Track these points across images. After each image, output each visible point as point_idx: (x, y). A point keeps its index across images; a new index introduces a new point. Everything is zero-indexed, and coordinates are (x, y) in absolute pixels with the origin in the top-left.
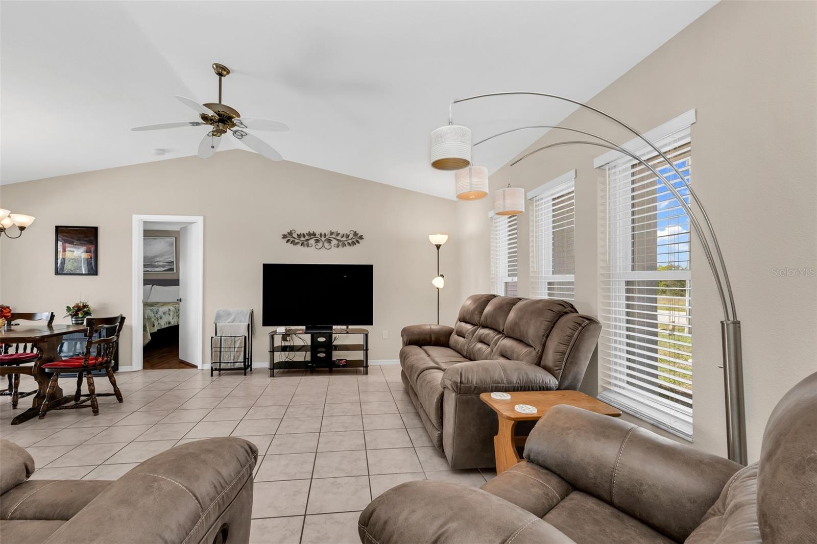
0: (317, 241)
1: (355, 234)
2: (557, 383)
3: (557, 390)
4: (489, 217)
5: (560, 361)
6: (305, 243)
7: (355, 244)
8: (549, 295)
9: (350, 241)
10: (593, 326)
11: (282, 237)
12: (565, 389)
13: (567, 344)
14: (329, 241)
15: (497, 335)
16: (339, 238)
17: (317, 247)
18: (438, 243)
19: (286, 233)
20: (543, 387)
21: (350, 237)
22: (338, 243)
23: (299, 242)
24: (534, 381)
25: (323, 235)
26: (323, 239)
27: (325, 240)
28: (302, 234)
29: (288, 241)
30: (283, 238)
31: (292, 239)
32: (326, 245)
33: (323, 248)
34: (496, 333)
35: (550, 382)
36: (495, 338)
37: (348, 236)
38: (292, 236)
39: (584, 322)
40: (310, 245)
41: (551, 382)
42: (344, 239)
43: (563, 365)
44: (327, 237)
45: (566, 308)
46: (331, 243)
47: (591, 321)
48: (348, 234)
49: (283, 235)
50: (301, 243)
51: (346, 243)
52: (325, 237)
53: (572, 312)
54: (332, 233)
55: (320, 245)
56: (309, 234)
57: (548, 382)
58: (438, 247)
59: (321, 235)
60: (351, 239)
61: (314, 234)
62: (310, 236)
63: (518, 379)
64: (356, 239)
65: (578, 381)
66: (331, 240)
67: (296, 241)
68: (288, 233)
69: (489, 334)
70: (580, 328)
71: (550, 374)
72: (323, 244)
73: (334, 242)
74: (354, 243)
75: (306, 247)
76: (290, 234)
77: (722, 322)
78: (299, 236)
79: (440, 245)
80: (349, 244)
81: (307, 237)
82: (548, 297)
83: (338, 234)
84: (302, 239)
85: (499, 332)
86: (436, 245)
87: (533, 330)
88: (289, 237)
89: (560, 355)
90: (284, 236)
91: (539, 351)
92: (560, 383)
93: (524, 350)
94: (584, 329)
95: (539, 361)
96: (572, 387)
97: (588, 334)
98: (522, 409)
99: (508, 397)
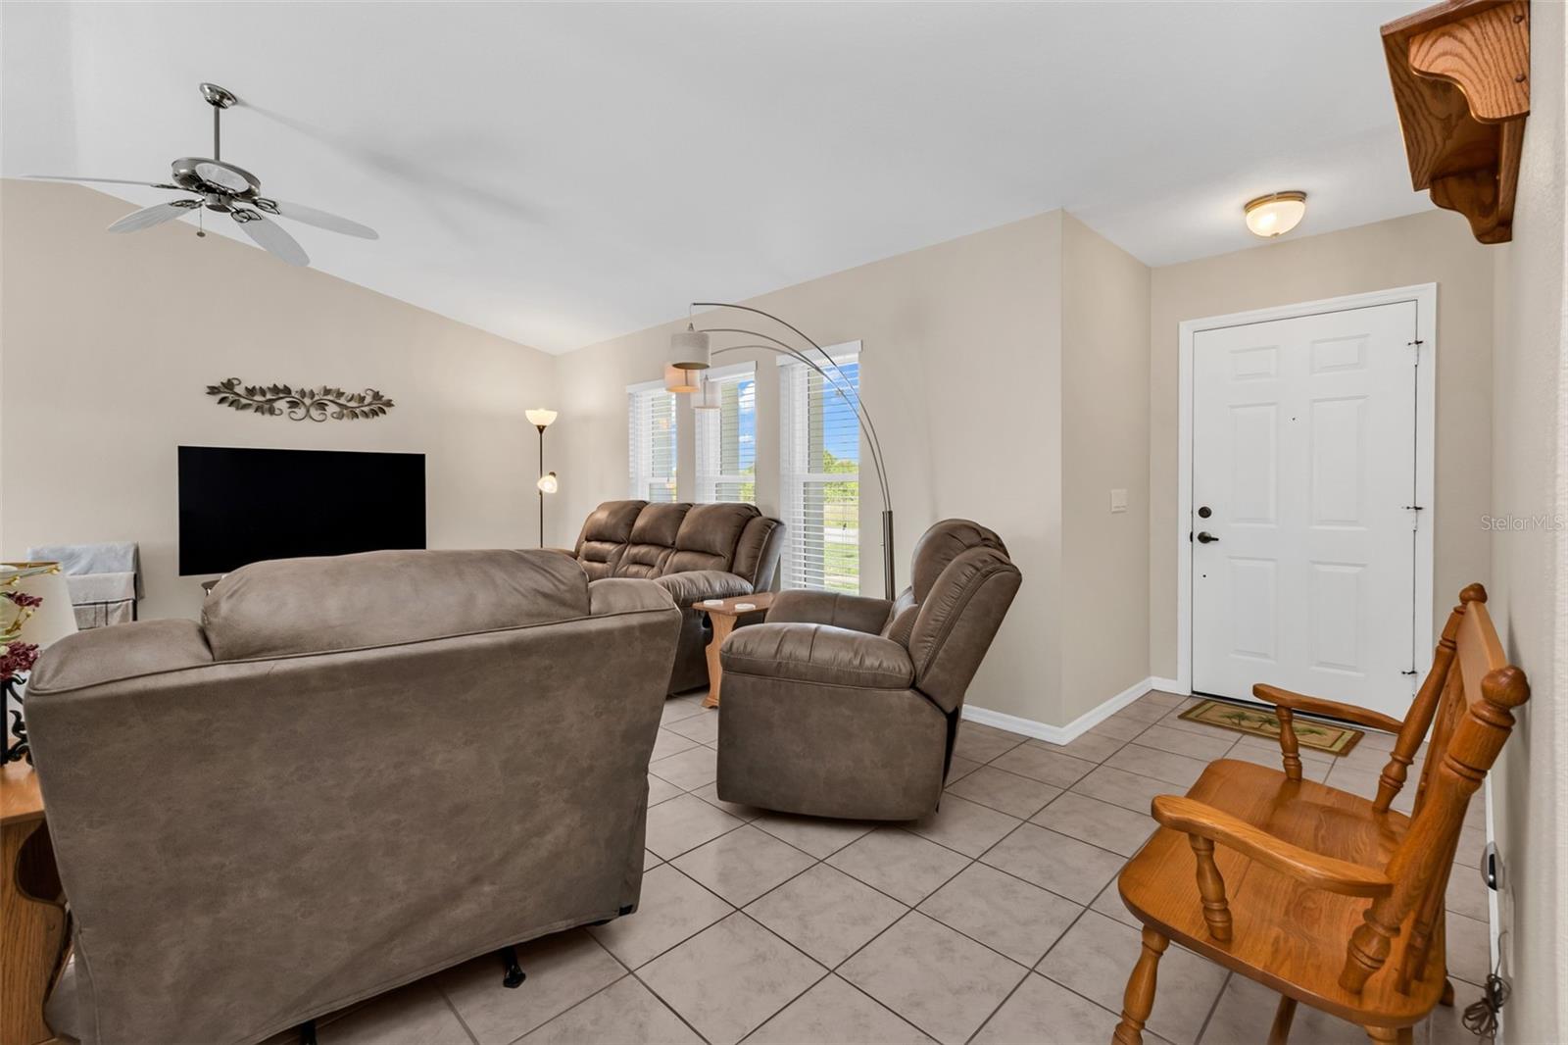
0: (294, 404)
1: (377, 396)
2: (752, 587)
3: (753, 592)
4: (628, 391)
5: (754, 567)
6: (267, 406)
7: (377, 415)
9: (366, 409)
10: (780, 529)
11: (208, 390)
12: (759, 592)
13: (760, 547)
14: (322, 406)
15: (662, 551)
16: (342, 401)
17: (293, 415)
18: (541, 424)
19: (216, 384)
21: (367, 401)
22: (341, 412)
23: (250, 405)
24: (734, 587)
25: (307, 394)
26: (307, 401)
27: (312, 404)
28: (257, 387)
29: (222, 401)
30: (209, 393)
31: (231, 397)
32: (314, 413)
33: (307, 420)
34: (661, 549)
36: (660, 558)
37: (362, 399)
38: (232, 389)
39: (773, 523)
40: (277, 412)
41: (748, 587)
42: (352, 404)
43: (756, 572)
44: (316, 398)
45: (753, 512)
46: (325, 410)
47: (779, 523)
48: (362, 395)
49: (209, 387)
50: (255, 405)
51: (357, 411)
52: (312, 398)
53: (758, 515)
54: (327, 392)
55: (301, 412)
56: (275, 389)
57: (746, 587)
58: (541, 429)
59: (303, 393)
60: (369, 405)
61: (287, 391)
62: (278, 394)
63: (721, 588)
64: (378, 405)
65: (768, 584)
66: (326, 405)
67: (244, 401)
68: (222, 383)
69: (649, 552)
70: (770, 530)
71: (746, 581)
72: (308, 411)
73: (332, 408)
74: (375, 413)
75: (267, 416)
76: (229, 385)
77: (884, 513)
78: (251, 392)
79: (544, 427)
80: (366, 415)
81: (269, 396)
83: (340, 394)
84: (258, 398)
85: (665, 547)
86: (539, 427)
87: (719, 538)
88: (226, 392)
89: (752, 561)
90: (213, 391)
91: (729, 559)
92: (755, 587)
93: (712, 561)
94: (774, 530)
95: (730, 570)
96: (764, 590)
97: (776, 536)
98: (743, 606)
99: (721, 602)
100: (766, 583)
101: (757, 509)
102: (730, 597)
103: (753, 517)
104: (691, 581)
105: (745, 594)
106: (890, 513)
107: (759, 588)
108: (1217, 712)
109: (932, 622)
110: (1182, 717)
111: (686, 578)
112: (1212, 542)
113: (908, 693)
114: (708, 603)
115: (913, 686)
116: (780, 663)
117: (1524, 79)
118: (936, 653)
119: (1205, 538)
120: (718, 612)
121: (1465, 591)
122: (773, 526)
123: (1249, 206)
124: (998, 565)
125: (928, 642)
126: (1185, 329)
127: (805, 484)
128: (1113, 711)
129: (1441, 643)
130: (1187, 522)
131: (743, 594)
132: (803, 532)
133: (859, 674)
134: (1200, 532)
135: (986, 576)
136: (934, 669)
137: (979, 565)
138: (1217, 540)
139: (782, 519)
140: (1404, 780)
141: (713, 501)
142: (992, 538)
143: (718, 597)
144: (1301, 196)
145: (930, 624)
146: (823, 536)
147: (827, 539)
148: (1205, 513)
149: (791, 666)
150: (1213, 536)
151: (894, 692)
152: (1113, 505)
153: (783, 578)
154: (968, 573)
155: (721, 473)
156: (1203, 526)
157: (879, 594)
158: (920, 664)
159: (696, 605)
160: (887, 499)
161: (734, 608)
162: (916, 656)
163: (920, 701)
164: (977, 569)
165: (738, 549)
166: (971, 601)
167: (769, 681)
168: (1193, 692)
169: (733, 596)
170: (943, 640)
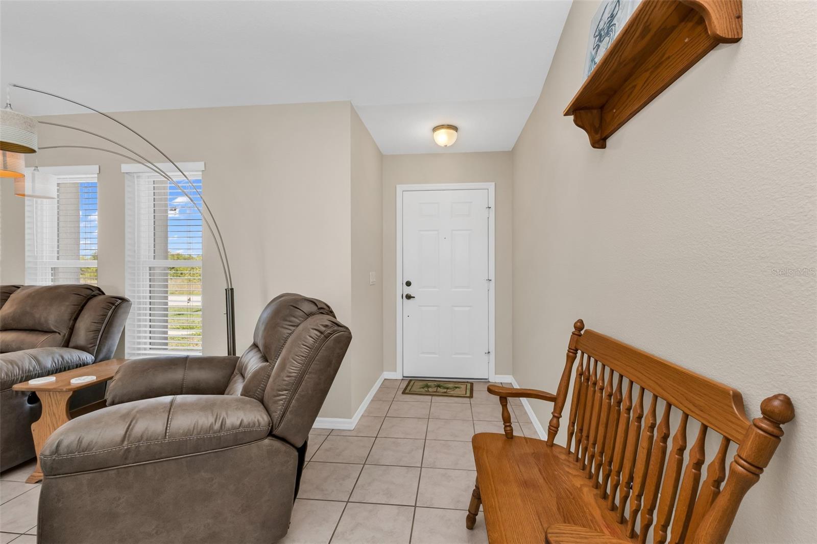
2: (93, 358)
3: (94, 363)
5: (95, 339)
8: (52, 280)
10: (124, 304)
12: (101, 361)
13: (102, 322)
20: (80, 364)
24: (71, 361)
35: (86, 358)
39: (117, 301)
41: (88, 358)
43: (98, 342)
45: (94, 291)
47: (123, 300)
53: (100, 295)
57: (85, 359)
63: (52, 363)
65: (112, 352)
70: (114, 307)
71: (86, 353)
77: (226, 290)
82: (53, 283)
87: (55, 315)
89: (94, 334)
91: (65, 334)
92: (96, 358)
93: (43, 338)
94: (118, 307)
95: (66, 344)
96: (107, 358)
97: (120, 311)
98: (80, 380)
99: (52, 379)
100: (109, 351)
101: (99, 289)
102: (65, 370)
103: (95, 296)
104: (12, 362)
105: (84, 364)
106: (232, 289)
107: (101, 356)
108: (417, 387)
109: (286, 379)
110: (404, 393)
111: (4, 361)
112: (412, 299)
113: (267, 441)
114: (34, 383)
115: (271, 434)
116: (128, 449)
117: (739, 17)
118: (290, 402)
119: (409, 297)
120: (46, 390)
121: (575, 323)
122: (118, 303)
123: (435, 129)
124: (336, 328)
125: (283, 395)
126: (400, 188)
127: (150, 269)
128: (371, 398)
129: (568, 351)
130: (401, 289)
131: (82, 365)
132: (149, 306)
133: (220, 437)
134: (406, 294)
135: (327, 337)
136: (288, 415)
137: (323, 329)
138: (414, 297)
139: (126, 297)
140: (559, 427)
141: (49, 283)
142: (325, 307)
143: (49, 373)
144: (455, 129)
145: (285, 380)
146: (167, 302)
147: (170, 304)
148: (408, 284)
149: (142, 449)
150: (412, 296)
151: (254, 445)
152: (371, 281)
153: (127, 345)
154: (313, 335)
155: (58, 259)
156: (408, 291)
157: (221, 351)
158: (276, 415)
159: (17, 387)
160: (229, 278)
161: (69, 383)
162: (272, 408)
163: (277, 444)
164: (321, 333)
165: (77, 325)
166: (317, 358)
167: (112, 473)
168: (404, 377)
169: (69, 369)
170: (295, 391)
